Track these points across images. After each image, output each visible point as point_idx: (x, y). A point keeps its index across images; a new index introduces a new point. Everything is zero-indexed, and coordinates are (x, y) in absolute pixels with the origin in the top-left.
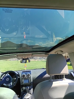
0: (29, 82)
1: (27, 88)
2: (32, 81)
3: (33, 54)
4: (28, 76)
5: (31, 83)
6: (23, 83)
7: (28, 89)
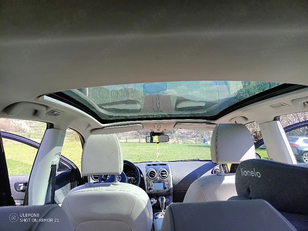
0: (165, 188)
1: (162, 200)
2: (172, 186)
3: (177, 123)
4: (162, 174)
5: (169, 191)
6: (150, 189)
7: (165, 201)
